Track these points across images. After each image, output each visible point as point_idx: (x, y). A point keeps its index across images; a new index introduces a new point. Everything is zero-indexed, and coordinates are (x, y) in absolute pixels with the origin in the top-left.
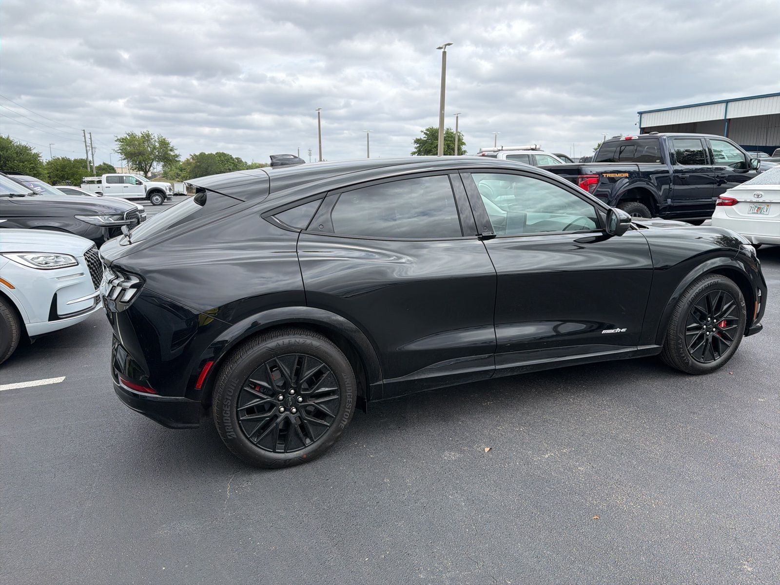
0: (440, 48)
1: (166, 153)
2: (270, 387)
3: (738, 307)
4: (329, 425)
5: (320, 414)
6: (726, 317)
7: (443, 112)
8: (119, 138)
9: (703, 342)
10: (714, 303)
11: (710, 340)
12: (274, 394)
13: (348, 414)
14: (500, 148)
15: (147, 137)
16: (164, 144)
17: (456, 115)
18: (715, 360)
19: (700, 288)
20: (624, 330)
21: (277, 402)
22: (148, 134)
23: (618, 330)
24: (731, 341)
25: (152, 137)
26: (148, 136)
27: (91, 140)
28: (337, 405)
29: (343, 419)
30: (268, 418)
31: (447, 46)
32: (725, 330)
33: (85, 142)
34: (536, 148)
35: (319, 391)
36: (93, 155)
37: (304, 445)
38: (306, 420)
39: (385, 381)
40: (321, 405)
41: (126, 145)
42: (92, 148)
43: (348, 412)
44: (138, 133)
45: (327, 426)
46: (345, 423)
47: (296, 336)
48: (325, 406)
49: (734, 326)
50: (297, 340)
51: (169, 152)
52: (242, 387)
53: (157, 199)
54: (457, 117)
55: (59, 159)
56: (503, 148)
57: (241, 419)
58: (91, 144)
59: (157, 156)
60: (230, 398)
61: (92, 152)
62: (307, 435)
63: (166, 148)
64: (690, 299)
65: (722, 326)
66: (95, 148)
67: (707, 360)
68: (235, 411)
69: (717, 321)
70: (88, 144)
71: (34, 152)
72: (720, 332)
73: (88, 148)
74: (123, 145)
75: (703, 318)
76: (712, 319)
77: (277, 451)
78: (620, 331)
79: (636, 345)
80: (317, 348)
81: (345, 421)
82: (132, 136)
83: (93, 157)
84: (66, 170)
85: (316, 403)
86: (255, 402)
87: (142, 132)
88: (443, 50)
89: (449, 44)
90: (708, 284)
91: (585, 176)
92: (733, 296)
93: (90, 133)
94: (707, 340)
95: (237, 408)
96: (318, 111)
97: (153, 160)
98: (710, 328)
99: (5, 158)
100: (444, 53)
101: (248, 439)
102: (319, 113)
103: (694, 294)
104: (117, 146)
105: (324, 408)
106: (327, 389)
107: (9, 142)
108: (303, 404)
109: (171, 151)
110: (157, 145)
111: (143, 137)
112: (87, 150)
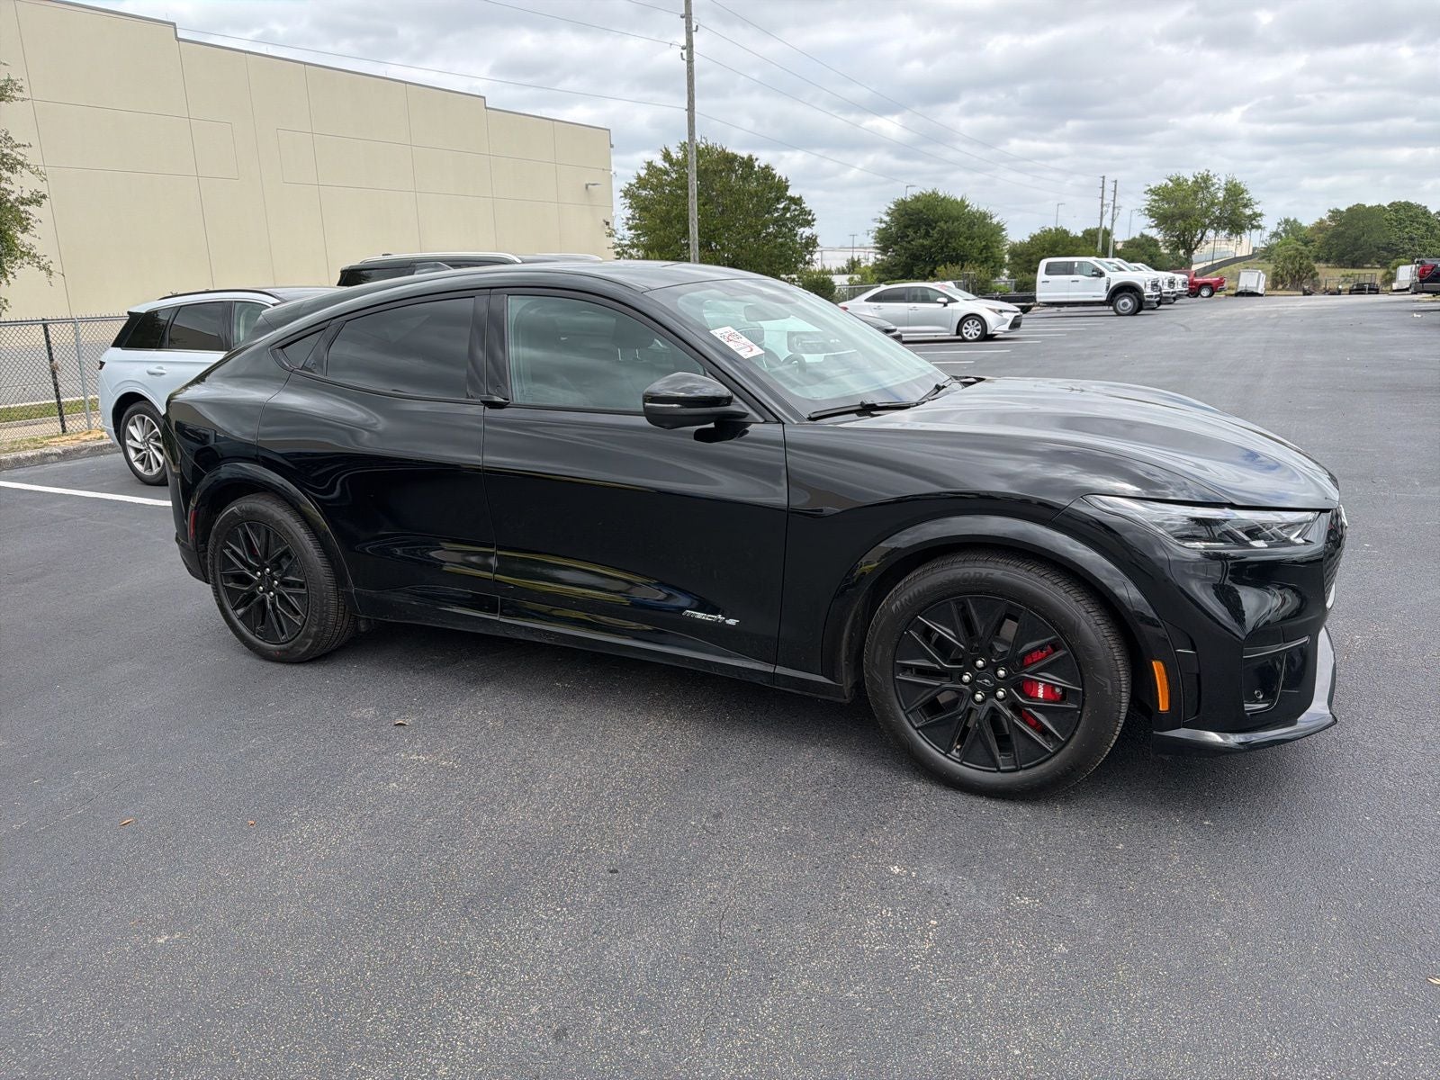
1: (1233, 212)
3: (1073, 654)
4: (300, 625)
8: (1152, 187)
9: (959, 714)
10: (985, 624)
11: (979, 714)
12: (251, 568)
13: (317, 620)
15: (1204, 183)
16: (1235, 193)
18: (999, 771)
20: (732, 622)
22: (1208, 175)
23: (718, 618)
24: (1056, 738)
25: (1215, 180)
26: (1206, 179)
27: (1114, 194)
28: (306, 603)
29: (312, 624)
30: (246, 594)
33: (1102, 198)
35: (288, 578)
36: (1113, 220)
37: (279, 640)
40: (292, 597)
41: (1163, 200)
42: (1114, 208)
44: (1189, 175)
48: (295, 599)
49: (1068, 704)
51: (1241, 209)
52: (224, 549)
53: (1125, 304)
55: (1050, 230)
57: (225, 584)
58: (1114, 201)
59: (1217, 217)
61: (1113, 215)
63: (1236, 201)
65: (1041, 695)
66: (1119, 208)
67: (969, 759)
68: (219, 573)
69: (1007, 676)
70: (1105, 202)
71: (995, 221)
72: (1016, 706)
73: (1105, 209)
74: (1155, 200)
76: (995, 665)
77: (257, 635)
78: (724, 622)
82: (1178, 182)
83: (1112, 225)
84: (1057, 249)
85: (287, 593)
87: (1196, 174)
93: (1116, 181)
94: (970, 711)
95: (220, 570)
97: (1205, 227)
98: (986, 687)
99: (949, 234)
101: (232, 610)
104: (1144, 201)
106: (295, 579)
107: (962, 205)
109: (1245, 206)
110: (1221, 195)
111: (1196, 182)
112: (1102, 213)
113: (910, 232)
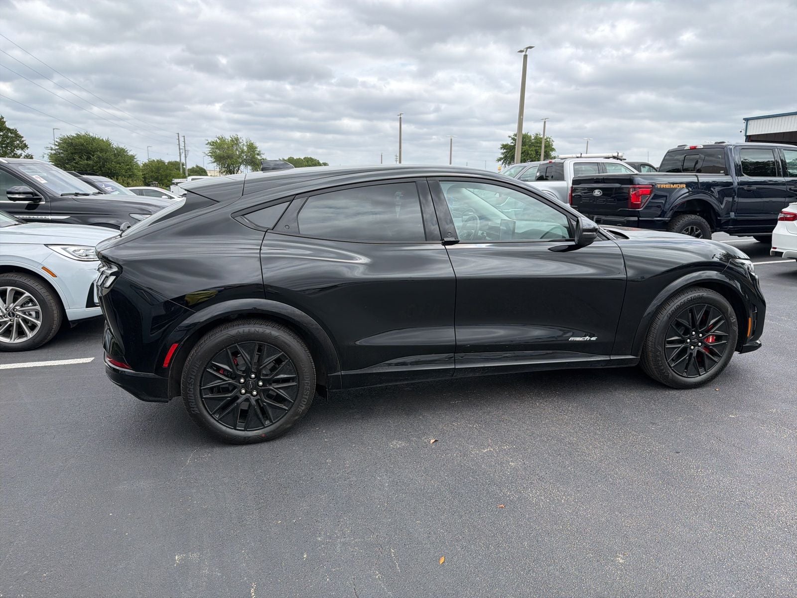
0: (521, 51)
1: (253, 157)
2: (231, 370)
3: (727, 321)
4: (287, 408)
5: (279, 399)
6: (713, 332)
7: (522, 117)
8: (210, 141)
9: (686, 356)
10: (699, 317)
11: (695, 354)
12: (236, 377)
13: (306, 400)
14: (579, 155)
15: (236, 141)
16: (252, 147)
17: (544, 120)
18: (700, 375)
19: (682, 301)
20: (594, 339)
21: (238, 384)
22: (237, 138)
23: (587, 338)
24: (719, 356)
25: (241, 141)
26: (237, 139)
27: (185, 143)
28: (295, 392)
29: (301, 404)
30: (229, 399)
31: (528, 49)
32: (711, 346)
33: (179, 145)
34: (618, 156)
35: (278, 377)
36: (186, 157)
37: (263, 425)
38: (266, 402)
39: (343, 373)
40: (281, 390)
41: (216, 148)
42: (185, 151)
43: (306, 399)
44: (228, 137)
45: (285, 410)
46: (303, 408)
47: (256, 325)
48: (284, 391)
49: (723, 342)
50: (257, 329)
51: (256, 156)
52: (205, 368)
54: (545, 122)
55: (154, 160)
56: (582, 156)
57: (204, 397)
58: (185, 147)
59: (245, 159)
60: (193, 377)
61: (185, 155)
62: (267, 417)
63: (254, 152)
64: (670, 312)
65: (710, 341)
66: (188, 151)
67: (690, 375)
68: (199, 389)
69: (703, 336)
70: (181, 147)
71: (130, 153)
72: (707, 347)
73: (181, 151)
74: (213, 148)
75: (687, 332)
76: (698, 333)
77: (237, 428)
78: (590, 339)
79: (610, 355)
80: (276, 338)
81: (303, 407)
82: (222, 140)
83: (186, 160)
84: (160, 172)
85: (275, 388)
86: (217, 383)
87: (232, 136)
88: (524, 53)
89: (531, 47)
90: (691, 297)
91: (637, 186)
92: (721, 310)
93: (184, 137)
94: (691, 354)
95: (201, 386)
96: (399, 116)
97: (241, 163)
98: (695, 343)
99: (103, 159)
100: (526, 56)
101: (211, 415)
102: (400, 118)
103: (675, 306)
104: (208, 149)
105: (282, 393)
106: (286, 376)
107: (108, 144)
108: (263, 388)
109: (258, 154)
110: (245, 148)
111: (232, 140)
112: (180, 153)
113: (77, 157)
